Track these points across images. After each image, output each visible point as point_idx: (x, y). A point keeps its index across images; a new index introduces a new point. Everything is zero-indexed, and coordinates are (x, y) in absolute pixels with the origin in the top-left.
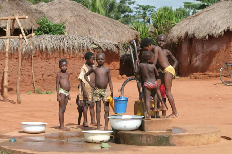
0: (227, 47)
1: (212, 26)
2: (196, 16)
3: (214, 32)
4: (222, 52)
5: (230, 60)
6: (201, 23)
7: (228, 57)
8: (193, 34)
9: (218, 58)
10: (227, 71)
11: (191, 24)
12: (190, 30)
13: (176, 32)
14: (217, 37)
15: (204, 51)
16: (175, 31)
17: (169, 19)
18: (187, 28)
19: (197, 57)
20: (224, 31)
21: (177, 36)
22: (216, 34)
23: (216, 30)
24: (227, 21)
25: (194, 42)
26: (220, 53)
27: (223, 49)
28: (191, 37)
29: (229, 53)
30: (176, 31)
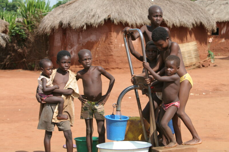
0: (107, 37)
1: (90, 15)
2: (70, 4)
3: (92, 21)
4: (100, 42)
5: (111, 51)
6: (77, 11)
7: (108, 48)
8: (69, 24)
9: (96, 49)
10: (107, 64)
11: (65, 13)
12: (65, 19)
13: (48, 22)
14: (97, 26)
15: (81, 42)
16: (47, 20)
17: (39, 8)
18: (61, 17)
19: (72, 49)
20: (105, 20)
21: (50, 26)
22: (95, 24)
23: (94, 19)
24: (107, 9)
25: (68, 32)
26: (99, 43)
27: (102, 40)
28: (66, 27)
29: (109, 44)
30: (49, 20)
